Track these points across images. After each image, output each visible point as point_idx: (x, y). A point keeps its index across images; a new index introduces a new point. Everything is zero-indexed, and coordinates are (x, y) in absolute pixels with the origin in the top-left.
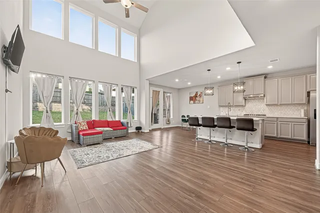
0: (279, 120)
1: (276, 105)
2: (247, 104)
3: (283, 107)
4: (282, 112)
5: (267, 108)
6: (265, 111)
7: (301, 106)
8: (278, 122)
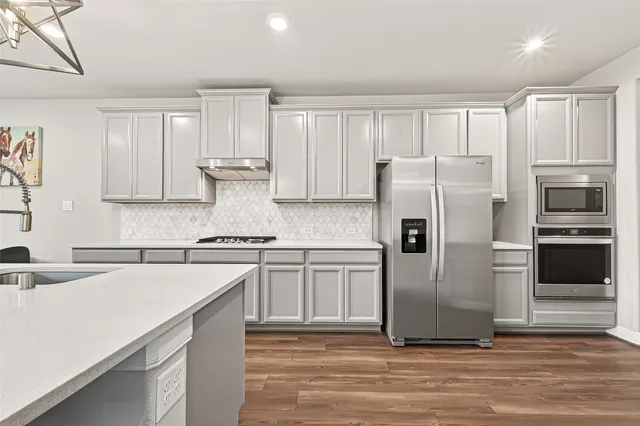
0: (312, 257)
1: (304, 202)
2: (218, 197)
3: (321, 210)
4: (318, 225)
5: (280, 214)
6: (273, 224)
7: (360, 209)
8: (307, 265)
